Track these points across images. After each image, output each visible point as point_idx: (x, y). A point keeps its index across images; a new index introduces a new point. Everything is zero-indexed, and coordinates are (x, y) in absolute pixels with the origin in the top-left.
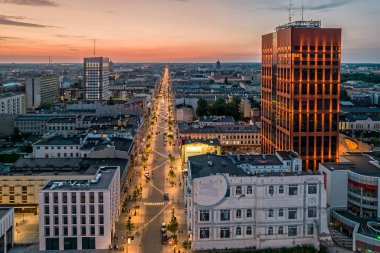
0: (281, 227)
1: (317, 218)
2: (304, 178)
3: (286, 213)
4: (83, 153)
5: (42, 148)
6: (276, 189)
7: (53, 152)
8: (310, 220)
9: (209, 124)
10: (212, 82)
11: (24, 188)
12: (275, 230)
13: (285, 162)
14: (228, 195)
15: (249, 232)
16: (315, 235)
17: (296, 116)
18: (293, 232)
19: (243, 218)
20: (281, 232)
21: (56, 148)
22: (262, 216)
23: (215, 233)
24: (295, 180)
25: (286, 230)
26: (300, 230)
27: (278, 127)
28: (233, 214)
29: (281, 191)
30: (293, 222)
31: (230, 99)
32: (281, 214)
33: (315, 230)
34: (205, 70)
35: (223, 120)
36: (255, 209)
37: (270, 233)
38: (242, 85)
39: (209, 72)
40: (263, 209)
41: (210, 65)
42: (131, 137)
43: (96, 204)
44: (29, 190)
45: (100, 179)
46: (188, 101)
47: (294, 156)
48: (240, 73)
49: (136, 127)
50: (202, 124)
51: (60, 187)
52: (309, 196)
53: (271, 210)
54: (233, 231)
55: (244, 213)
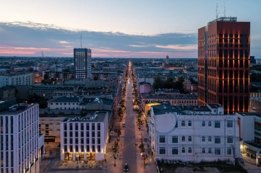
0: (210, 149)
1: (233, 144)
2: (224, 117)
3: (213, 140)
4: (81, 107)
5: (54, 104)
6: (207, 123)
7: (62, 106)
8: (229, 145)
9: (162, 93)
10: (163, 70)
11: (47, 125)
12: (207, 150)
13: (213, 110)
14: (176, 126)
15: (190, 151)
16: (232, 155)
17: (221, 81)
18: (218, 152)
19: (186, 142)
20: (210, 152)
21: (63, 104)
22: (198, 141)
23: (169, 151)
24: (219, 118)
25: (213, 151)
26: (222, 151)
27: (209, 91)
28: (180, 139)
29: (210, 125)
30: (218, 146)
31: (176, 79)
32: (210, 140)
33: (232, 151)
34: (158, 62)
35: (172, 91)
36: (193, 136)
37: (204, 152)
38: (185, 72)
39: (160, 64)
40: (199, 136)
41: (161, 60)
42: (112, 98)
43: (96, 131)
44: (50, 127)
45: (97, 117)
46: (147, 80)
47: (219, 106)
48: (184, 64)
49: (115, 92)
50: (158, 93)
51: (74, 121)
52: (228, 129)
53: (203, 137)
54: (180, 150)
55: (187, 139)
